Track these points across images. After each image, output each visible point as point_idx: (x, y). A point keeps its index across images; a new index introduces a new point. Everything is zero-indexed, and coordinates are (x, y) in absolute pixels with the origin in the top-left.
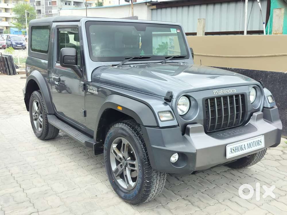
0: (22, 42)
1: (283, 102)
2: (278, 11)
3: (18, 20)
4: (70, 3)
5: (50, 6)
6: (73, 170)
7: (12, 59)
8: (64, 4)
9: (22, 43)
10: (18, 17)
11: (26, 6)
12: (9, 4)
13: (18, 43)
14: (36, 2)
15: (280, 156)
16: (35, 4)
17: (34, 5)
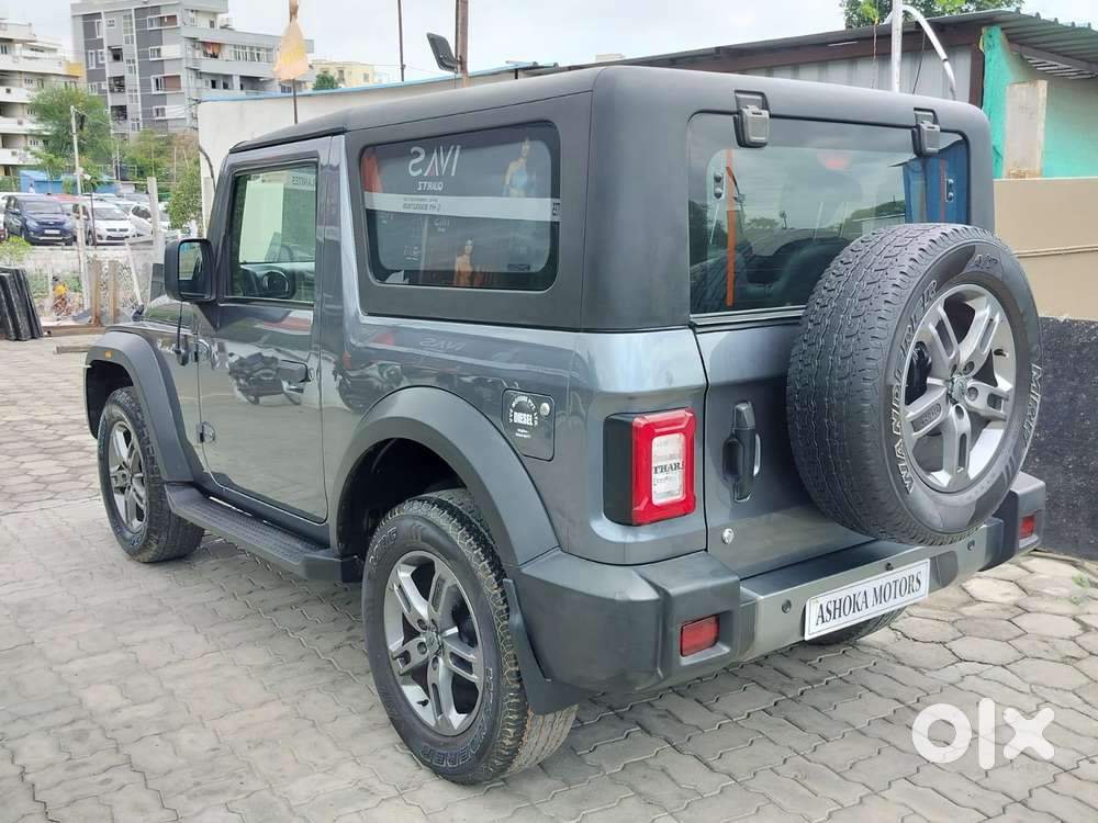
0: (61, 218)
1: (1057, 429)
2: (1024, 94)
3: (45, 142)
4: (227, 82)
5: (160, 92)
6: (277, 742)
7: (26, 283)
8: (207, 84)
9: (63, 223)
10: (48, 133)
11: (77, 93)
12: (13, 90)
13: (47, 224)
14: (110, 78)
15: (1073, 639)
16: (105, 86)
17: (101, 91)
